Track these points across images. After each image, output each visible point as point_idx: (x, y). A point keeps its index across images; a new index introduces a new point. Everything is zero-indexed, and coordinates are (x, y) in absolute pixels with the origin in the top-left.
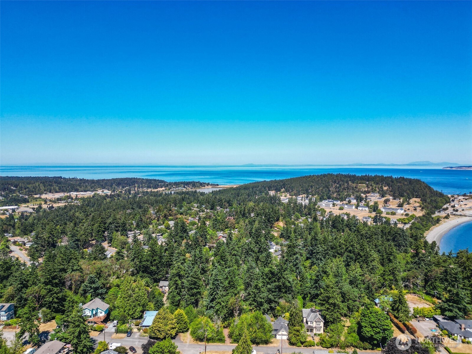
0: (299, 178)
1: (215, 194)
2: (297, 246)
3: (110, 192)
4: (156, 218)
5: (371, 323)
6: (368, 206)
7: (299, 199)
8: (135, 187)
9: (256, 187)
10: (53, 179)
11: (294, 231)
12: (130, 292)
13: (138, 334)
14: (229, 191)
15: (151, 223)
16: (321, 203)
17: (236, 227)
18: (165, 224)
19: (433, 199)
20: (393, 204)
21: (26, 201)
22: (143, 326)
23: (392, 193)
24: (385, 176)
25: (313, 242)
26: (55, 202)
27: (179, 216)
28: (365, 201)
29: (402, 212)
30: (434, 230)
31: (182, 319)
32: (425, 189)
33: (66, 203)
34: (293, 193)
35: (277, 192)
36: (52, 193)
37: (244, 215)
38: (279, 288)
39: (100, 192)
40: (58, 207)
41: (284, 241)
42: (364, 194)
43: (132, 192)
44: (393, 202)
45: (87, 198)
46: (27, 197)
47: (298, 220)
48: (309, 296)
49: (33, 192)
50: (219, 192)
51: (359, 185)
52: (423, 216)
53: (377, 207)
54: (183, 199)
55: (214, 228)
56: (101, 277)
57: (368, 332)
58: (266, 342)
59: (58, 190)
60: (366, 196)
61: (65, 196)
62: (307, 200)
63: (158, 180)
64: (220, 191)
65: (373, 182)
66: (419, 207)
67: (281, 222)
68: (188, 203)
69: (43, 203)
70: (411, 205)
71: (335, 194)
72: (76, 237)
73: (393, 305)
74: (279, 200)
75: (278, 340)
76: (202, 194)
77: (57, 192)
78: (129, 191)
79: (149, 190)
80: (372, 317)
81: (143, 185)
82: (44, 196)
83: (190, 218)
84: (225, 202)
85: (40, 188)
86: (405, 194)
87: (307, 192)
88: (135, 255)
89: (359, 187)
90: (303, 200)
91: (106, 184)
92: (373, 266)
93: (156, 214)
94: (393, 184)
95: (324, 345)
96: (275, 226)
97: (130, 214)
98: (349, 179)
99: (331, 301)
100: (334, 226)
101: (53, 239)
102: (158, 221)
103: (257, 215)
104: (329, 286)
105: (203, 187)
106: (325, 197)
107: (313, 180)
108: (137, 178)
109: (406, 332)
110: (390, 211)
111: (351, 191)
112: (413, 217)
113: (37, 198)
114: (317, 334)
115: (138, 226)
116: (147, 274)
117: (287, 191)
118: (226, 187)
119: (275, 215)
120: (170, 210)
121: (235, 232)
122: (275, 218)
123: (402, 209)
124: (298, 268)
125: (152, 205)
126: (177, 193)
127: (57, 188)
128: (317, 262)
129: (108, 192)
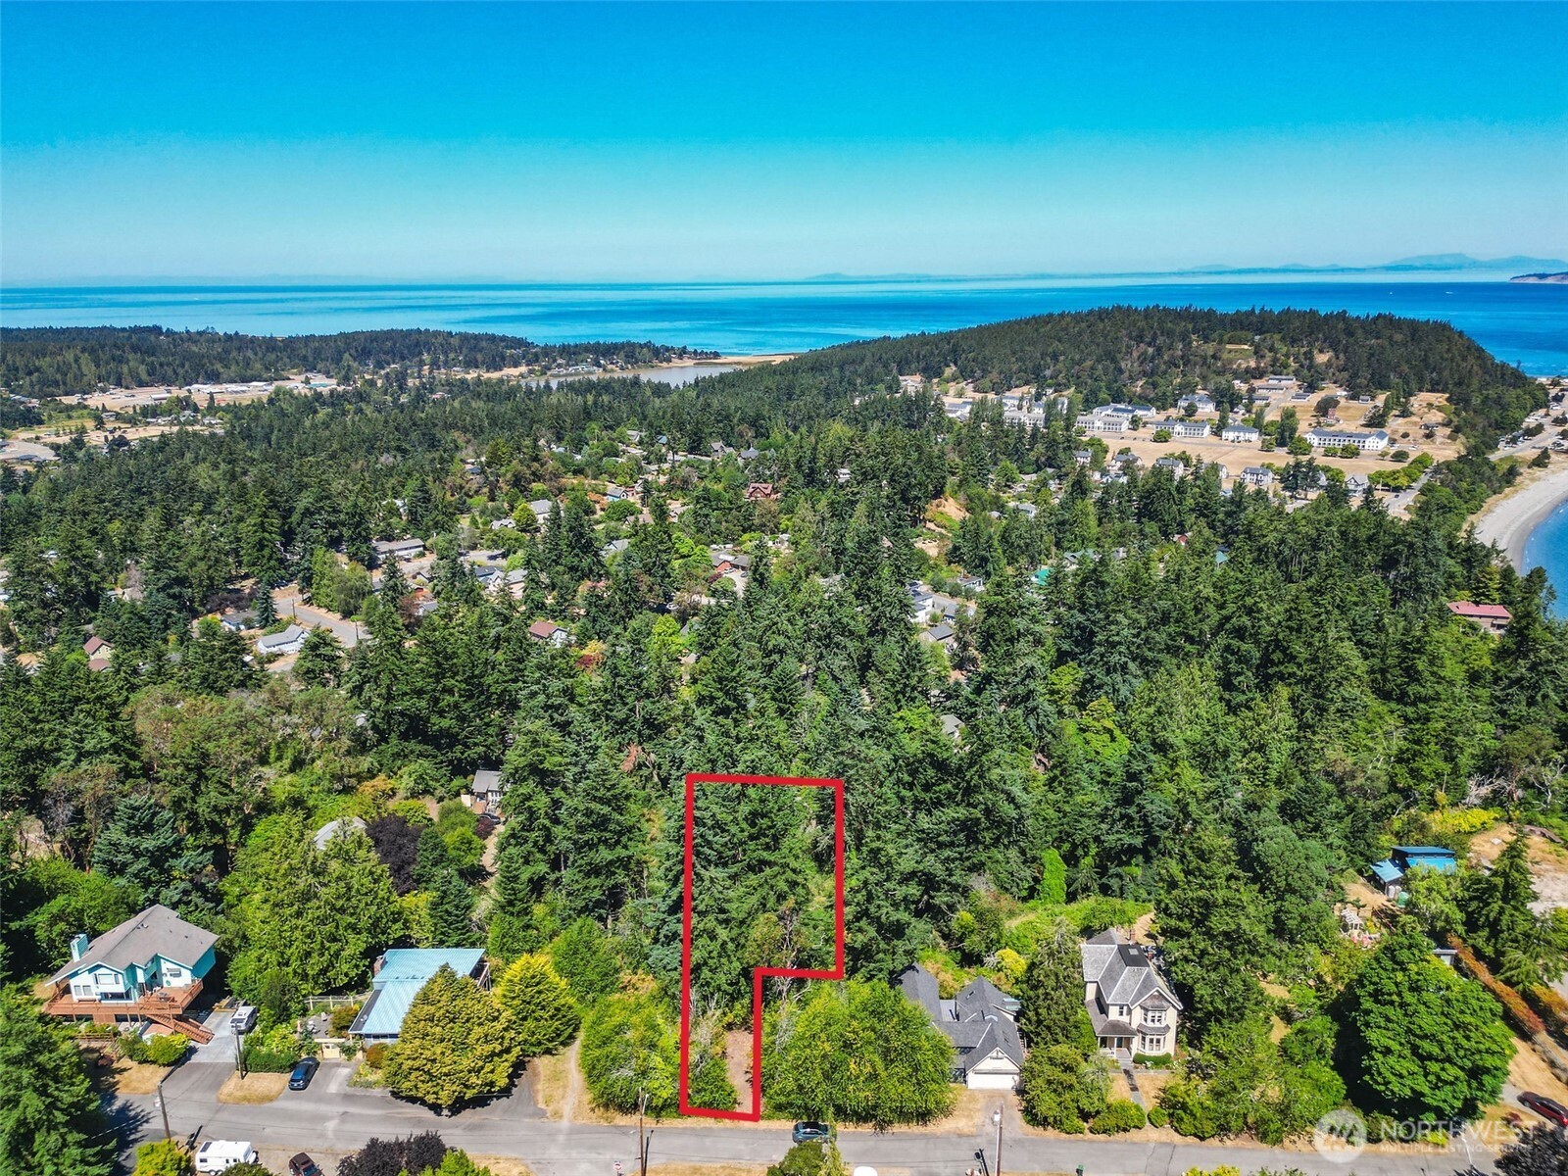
0: (1010, 325)
1: (704, 390)
2: (1020, 607)
3: (334, 381)
4: (486, 490)
5: (1415, 1035)
6: (1258, 425)
7: (1009, 402)
8: (422, 363)
9: (853, 362)
10: (130, 337)
11: (1003, 537)
12: (304, 881)
13: (345, 1072)
14: (758, 379)
15: (463, 509)
16: (1089, 417)
17: (782, 527)
18: (516, 514)
19: (1492, 393)
20: (1351, 416)
21: (30, 419)
22: (368, 1036)
23: (1345, 375)
24: (1323, 313)
25: (1090, 594)
26: (132, 421)
27: (570, 481)
28: (1246, 406)
29: (1383, 444)
30: (1498, 510)
31: (543, 996)
32: (1464, 359)
33: (171, 424)
34: (986, 383)
35: (929, 379)
36: (127, 388)
37: (811, 478)
38: (969, 830)
39: (297, 384)
40: (141, 440)
41: (965, 577)
42: (1246, 381)
43: (410, 382)
44: (1348, 408)
45: (248, 406)
46: (35, 402)
47: (1010, 487)
48: (1093, 850)
49: (56, 384)
50: (719, 382)
51: (1228, 346)
52: (1460, 459)
53: (1294, 430)
54: (587, 414)
55: (700, 530)
56: (207, 779)
57: (1401, 1076)
58: (923, 1116)
59: (144, 377)
60: (1252, 390)
61: (170, 400)
62: (1039, 406)
63: (503, 339)
64: (722, 377)
65: (1277, 337)
66: (1444, 425)
67: (951, 500)
68: (606, 428)
69: (90, 424)
70: (1414, 419)
71: (1140, 383)
72: (170, 568)
73: (1474, 905)
74: (939, 409)
75: (973, 1096)
76: (661, 390)
77: (141, 384)
78: (401, 378)
79: (471, 375)
80: (1422, 1008)
81: (452, 355)
82: (95, 400)
83: (611, 487)
84: (742, 420)
85: (79, 368)
86: (1394, 379)
87: (1035, 376)
88: (365, 672)
89: (1225, 356)
90: (1025, 409)
91: (318, 352)
92: (1344, 700)
93: (483, 472)
94: (1351, 340)
95: (1186, 1126)
96: (928, 515)
97: (390, 471)
98: (1190, 326)
99: (1219, 922)
100: (1146, 512)
101: (85, 578)
102: (492, 499)
103: (859, 478)
104: (1211, 852)
105: (665, 364)
106: (1103, 395)
107: (1062, 334)
108: (427, 331)
109: (1543, 1037)
110: (1337, 444)
111: (1198, 370)
112: (1422, 462)
113: (70, 408)
114: (1149, 1059)
115: (414, 519)
116: (420, 742)
117: (964, 374)
118: (746, 364)
119: (928, 477)
120: (536, 459)
121: (780, 548)
122: (931, 487)
123: (1381, 436)
124: (1035, 708)
125: (477, 431)
126: (571, 387)
127: (142, 370)
128: (1107, 679)
129: (327, 381)
